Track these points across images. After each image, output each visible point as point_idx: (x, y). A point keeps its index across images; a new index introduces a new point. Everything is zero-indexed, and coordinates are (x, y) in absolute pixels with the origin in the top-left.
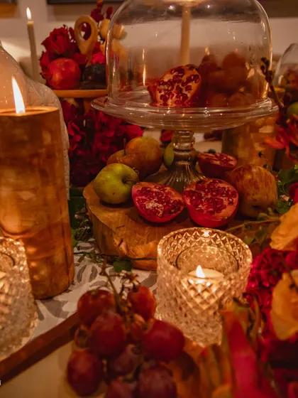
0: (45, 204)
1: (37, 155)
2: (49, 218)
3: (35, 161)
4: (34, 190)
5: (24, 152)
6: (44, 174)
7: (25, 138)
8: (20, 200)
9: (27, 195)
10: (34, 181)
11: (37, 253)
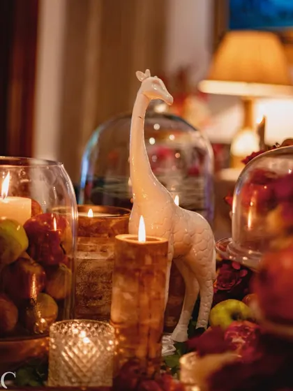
0: (138, 306)
1: (138, 270)
2: (139, 317)
3: (137, 274)
4: (132, 294)
5: (131, 266)
6: (141, 283)
7: (134, 257)
8: (123, 298)
9: (128, 296)
10: (134, 287)
11: (125, 342)
